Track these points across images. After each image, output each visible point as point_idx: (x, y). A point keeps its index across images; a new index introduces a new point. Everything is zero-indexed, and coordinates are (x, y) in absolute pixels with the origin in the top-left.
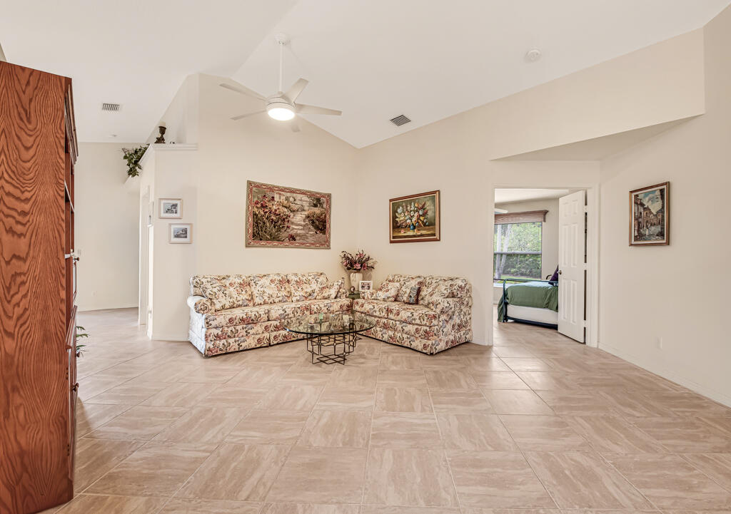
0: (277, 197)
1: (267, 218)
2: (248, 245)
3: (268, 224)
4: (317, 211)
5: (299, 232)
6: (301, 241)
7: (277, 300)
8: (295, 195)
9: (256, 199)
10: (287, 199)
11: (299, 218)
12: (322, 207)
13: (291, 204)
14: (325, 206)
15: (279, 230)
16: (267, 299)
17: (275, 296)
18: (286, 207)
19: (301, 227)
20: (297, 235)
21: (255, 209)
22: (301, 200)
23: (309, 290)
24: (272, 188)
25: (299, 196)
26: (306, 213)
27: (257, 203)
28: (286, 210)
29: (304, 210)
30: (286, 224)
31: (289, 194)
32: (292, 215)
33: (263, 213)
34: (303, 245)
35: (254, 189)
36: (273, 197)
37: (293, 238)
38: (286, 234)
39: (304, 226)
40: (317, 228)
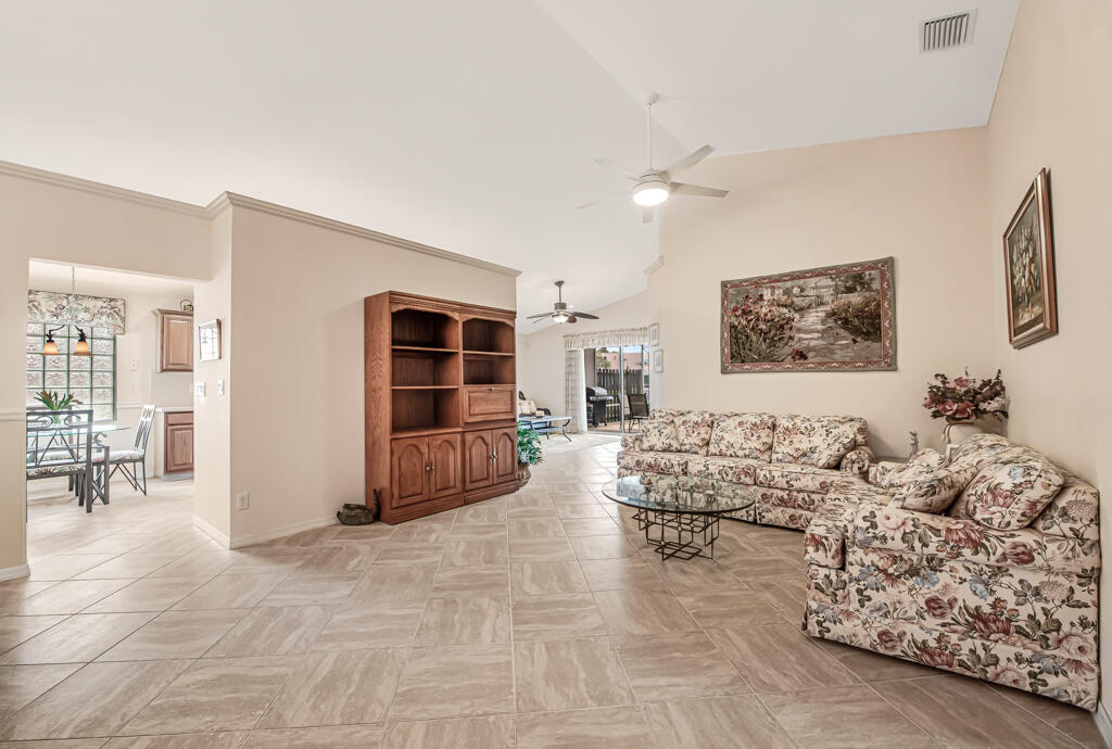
0: (767, 294)
1: (753, 329)
2: (724, 371)
3: (754, 338)
4: (855, 299)
5: (813, 343)
6: (817, 360)
7: (740, 453)
8: (801, 282)
9: (733, 305)
10: (787, 292)
11: (813, 319)
12: (869, 289)
13: (795, 299)
14: (876, 285)
15: (773, 343)
16: (724, 449)
17: (737, 446)
18: (786, 306)
19: (816, 335)
20: (810, 349)
21: (733, 319)
22: (815, 288)
23: (805, 446)
24: (758, 283)
25: (812, 282)
26: (828, 308)
27: (735, 309)
28: (785, 310)
29: (822, 304)
30: (787, 333)
31: (789, 284)
32: (797, 316)
33: (745, 323)
34: (824, 366)
35: (731, 291)
36: (762, 296)
37: (801, 355)
38: (788, 350)
39: (824, 331)
40: (856, 332)
